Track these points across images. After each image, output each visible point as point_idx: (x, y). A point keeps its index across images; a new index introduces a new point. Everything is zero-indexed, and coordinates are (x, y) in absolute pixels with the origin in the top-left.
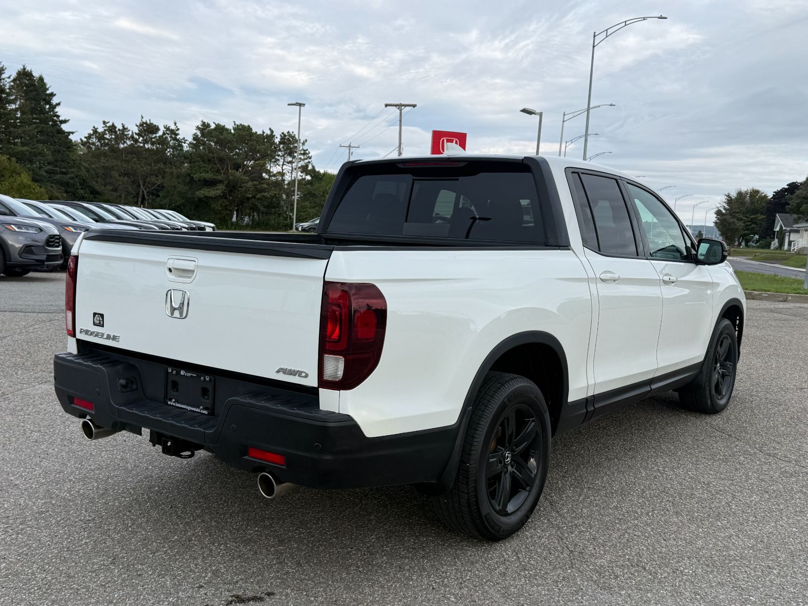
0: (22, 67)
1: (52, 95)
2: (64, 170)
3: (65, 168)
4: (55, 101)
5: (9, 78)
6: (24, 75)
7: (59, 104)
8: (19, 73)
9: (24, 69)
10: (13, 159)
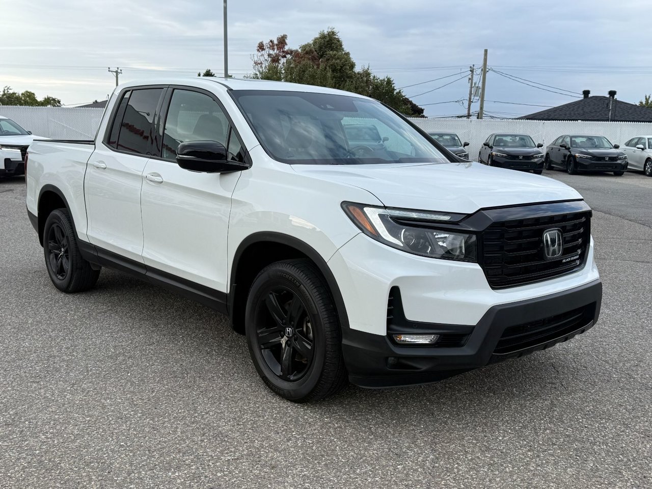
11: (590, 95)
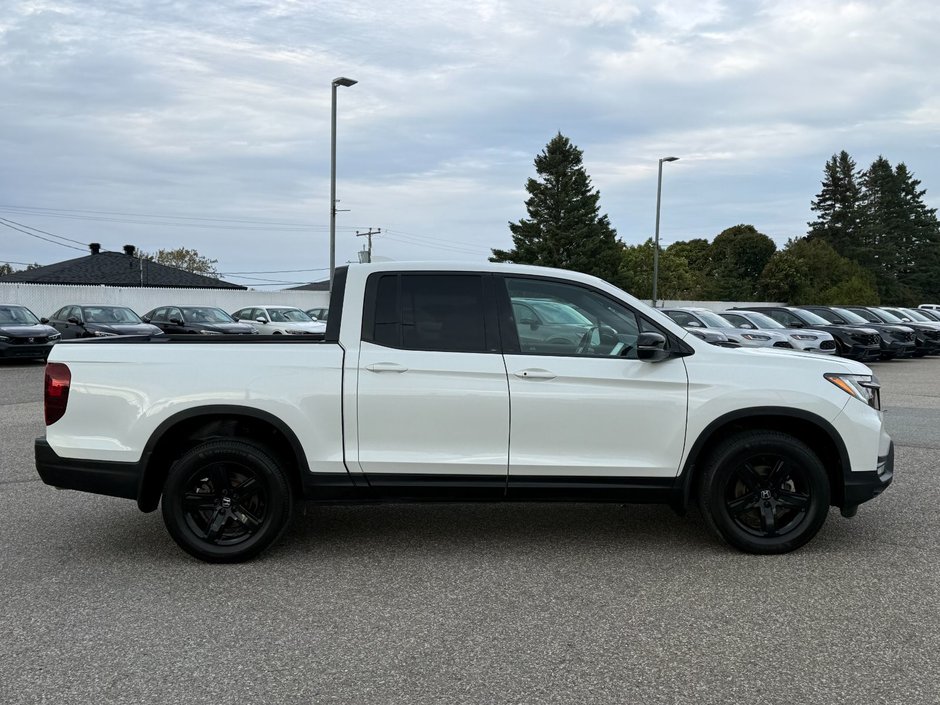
0: (878, 159)
1: (916, 183)
2: (923, 268)
3: (925, 265)
4: (918, 189)
5: (859, 173)
6: (881, 166)
7: (923, 193)
8: (874, 166)
9: (881, 160)
10: (856, 261)
11: (100, 251)
